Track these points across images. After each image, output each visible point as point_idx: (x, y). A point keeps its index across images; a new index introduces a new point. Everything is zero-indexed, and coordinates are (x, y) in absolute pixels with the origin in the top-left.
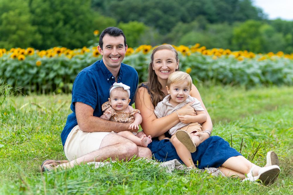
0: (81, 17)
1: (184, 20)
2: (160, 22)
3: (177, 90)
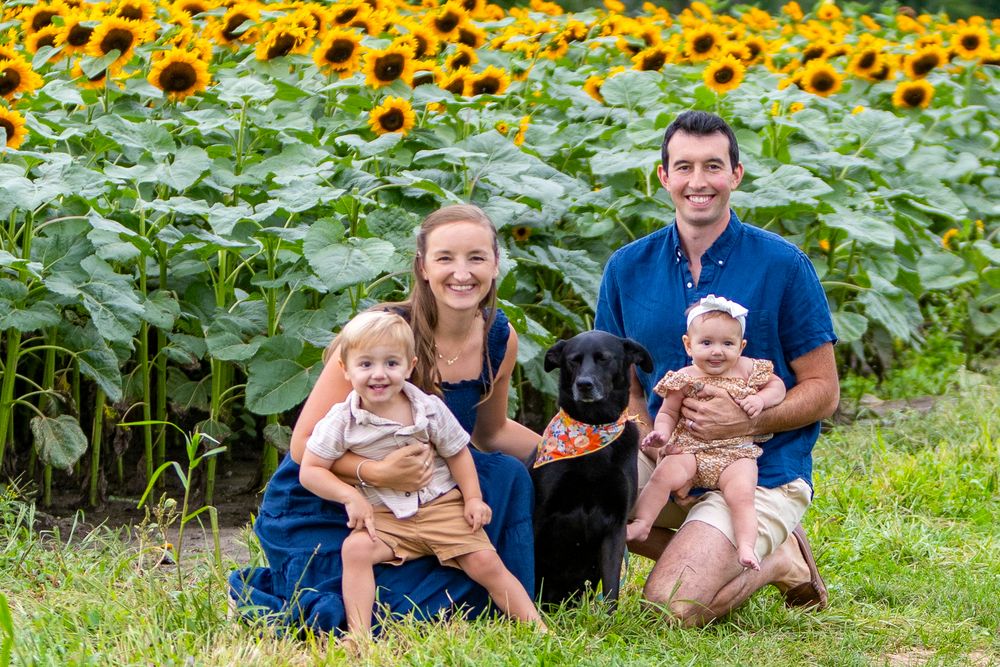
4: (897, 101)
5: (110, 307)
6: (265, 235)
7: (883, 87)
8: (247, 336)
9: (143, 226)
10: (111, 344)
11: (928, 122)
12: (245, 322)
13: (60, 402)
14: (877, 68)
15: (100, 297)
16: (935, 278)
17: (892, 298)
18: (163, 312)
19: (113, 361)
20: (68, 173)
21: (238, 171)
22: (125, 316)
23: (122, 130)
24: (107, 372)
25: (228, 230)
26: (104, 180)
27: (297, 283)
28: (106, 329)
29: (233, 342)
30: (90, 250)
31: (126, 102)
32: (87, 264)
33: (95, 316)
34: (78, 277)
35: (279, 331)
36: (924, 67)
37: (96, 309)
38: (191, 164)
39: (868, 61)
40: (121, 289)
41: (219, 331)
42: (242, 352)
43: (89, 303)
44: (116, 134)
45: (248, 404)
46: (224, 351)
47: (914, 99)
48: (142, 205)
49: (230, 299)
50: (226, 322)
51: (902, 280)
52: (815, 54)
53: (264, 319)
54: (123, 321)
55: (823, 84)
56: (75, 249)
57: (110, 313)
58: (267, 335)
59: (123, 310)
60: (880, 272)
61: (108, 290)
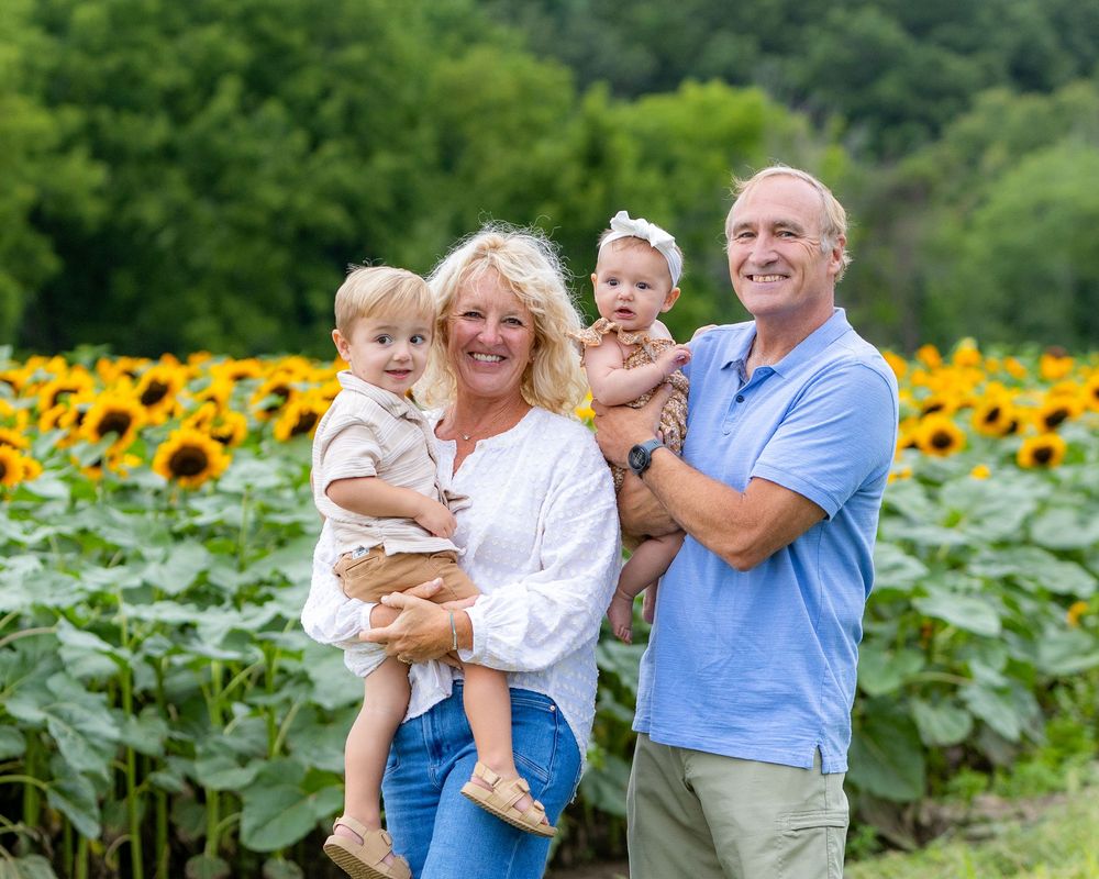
0: (356, 53)
1: (1029, 75)
2: (889, 89)
3: (382, 340)
4: (1025, 458)
5: (81, 733)
6: (260, 643)
7: (1011, 444)
8: (243, 760)
9: (125, 637)
10: (84, 773)
11: (1057, 482)
12: (241, 744)
13: (32, 840)
14: (1004, 421)
15: (70, 721)
16: (1060, 660)
17: (1000, 692)
18: (147, 734)
19: (89, 793)
20: (31, 580)
21: (241, 568)
22: (97, 742)
23: (112, 524)
24: (82, 806)
25: (218, 640)
26: (77, 585)
27: (300, 697)
28: (77, 758)
29: (226, 768)
30: (60, 667)
31: (126, 493)
32: (55, 683)
33: (63, 744)
34: (44, 697)
35: (285, 751)
36: (1055, 420)
37: (65, 735)
38: (187, 562)
39: (993, 416)
40: (93, 710)
41: (210, 755)
42: (237, 778)
43: (55, 727)
44: (105, 529)
45: (244, 838)
46: (217, 778)
47: (1043, 457)
48: (127, 611)
49: (226, 717)
50: (219, 744)
51: (1012, 668)
52: (935, 409)
53: (263, 740)
54: (95, 748)
55: (942, 442)
56: (43, 666)
57: (80, 739)
58: (266, 758)
59: (95, 735)
60: (985, 661)
61: (78, 712)
